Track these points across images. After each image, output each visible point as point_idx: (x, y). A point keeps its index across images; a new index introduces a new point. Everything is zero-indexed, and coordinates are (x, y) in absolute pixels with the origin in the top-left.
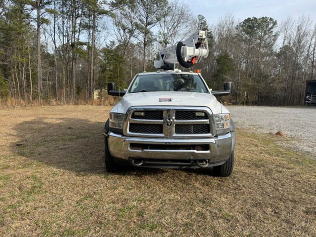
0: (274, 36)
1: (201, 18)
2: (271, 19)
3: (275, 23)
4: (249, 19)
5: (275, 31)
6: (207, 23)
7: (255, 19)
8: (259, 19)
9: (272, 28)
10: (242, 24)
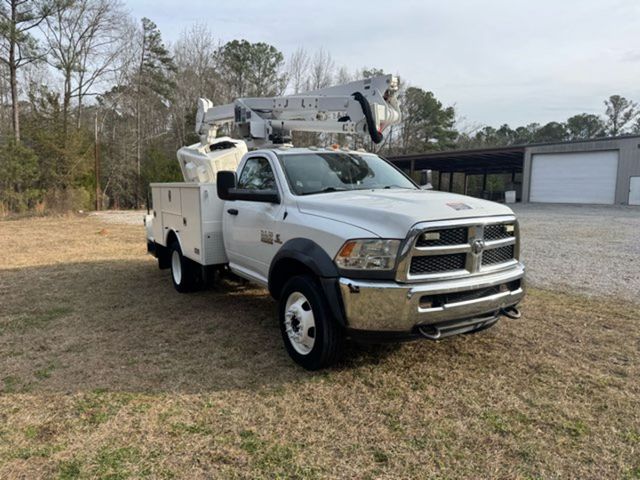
0: (281, 80)
1: (148, 25)
2: (272, 49)
3: (279, 57)
4: (236, 42)
5: (280, 71)
6: (162, 37)
7: (247, 43)
8: (253, 46)
9: (274, 65)
10: (224, 50)
